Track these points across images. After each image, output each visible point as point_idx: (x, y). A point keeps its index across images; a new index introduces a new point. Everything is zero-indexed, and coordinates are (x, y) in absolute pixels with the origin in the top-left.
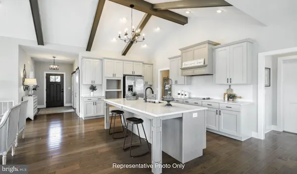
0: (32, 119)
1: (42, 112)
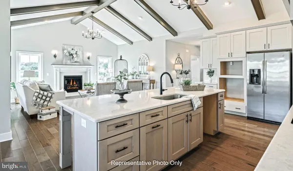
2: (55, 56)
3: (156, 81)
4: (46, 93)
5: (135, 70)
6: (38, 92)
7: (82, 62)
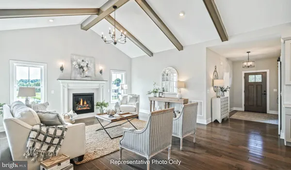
0: (220, 121)
1: (235, 116)
2: (62, 69)
3: (189, 100)
4: (52, 131)
5: (157, 87)
6: (36, 131)
7: (94, 76)
